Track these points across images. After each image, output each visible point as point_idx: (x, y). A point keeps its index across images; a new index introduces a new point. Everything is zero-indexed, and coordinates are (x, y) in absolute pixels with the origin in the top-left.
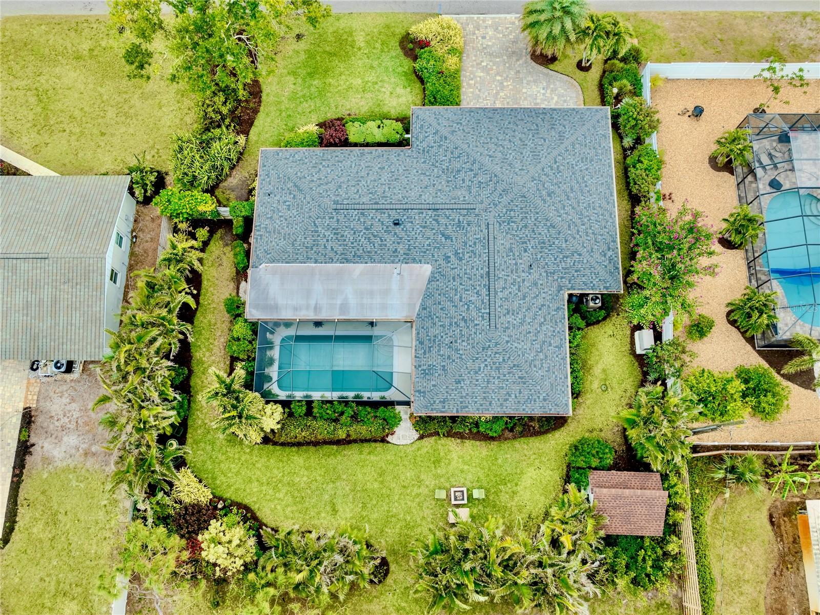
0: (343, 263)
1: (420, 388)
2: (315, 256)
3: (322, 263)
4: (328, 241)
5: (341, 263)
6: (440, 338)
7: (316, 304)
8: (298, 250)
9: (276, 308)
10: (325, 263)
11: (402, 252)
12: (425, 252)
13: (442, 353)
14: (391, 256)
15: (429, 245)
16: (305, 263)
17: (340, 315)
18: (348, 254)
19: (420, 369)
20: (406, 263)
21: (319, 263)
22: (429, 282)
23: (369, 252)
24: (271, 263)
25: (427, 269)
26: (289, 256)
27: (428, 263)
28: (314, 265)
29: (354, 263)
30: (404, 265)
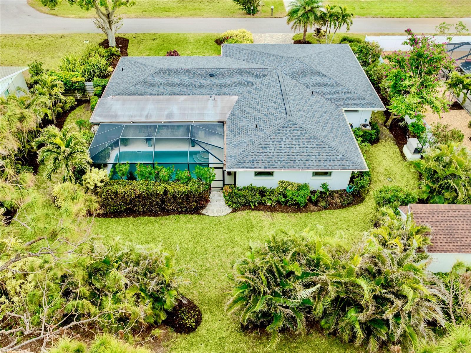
0: (172, 95)
1: (231, 154)
2: (151, 92)
3: (155, 95)
4: (161, 84)
5: (169, 95)
7: (148, 114)
8: (139, 89)
9: (116, 116)
10: (158, 95)
11: (216, 89)
12: (233, 90)
14: (207, 91)
15: (236, 86)
16: (142, 95)
17: (166, 119)
18: (176, 90)
19: (231, 144)
20: (219, 95)
21: (153, 95)
22: (236, 103)
23: (191, 89)
24: (117, 95)
25: (235, 98)
26: (131, 92)
27: (235, 95)
28: (149, 96)
29: (179, 95)
30: (217, 96)
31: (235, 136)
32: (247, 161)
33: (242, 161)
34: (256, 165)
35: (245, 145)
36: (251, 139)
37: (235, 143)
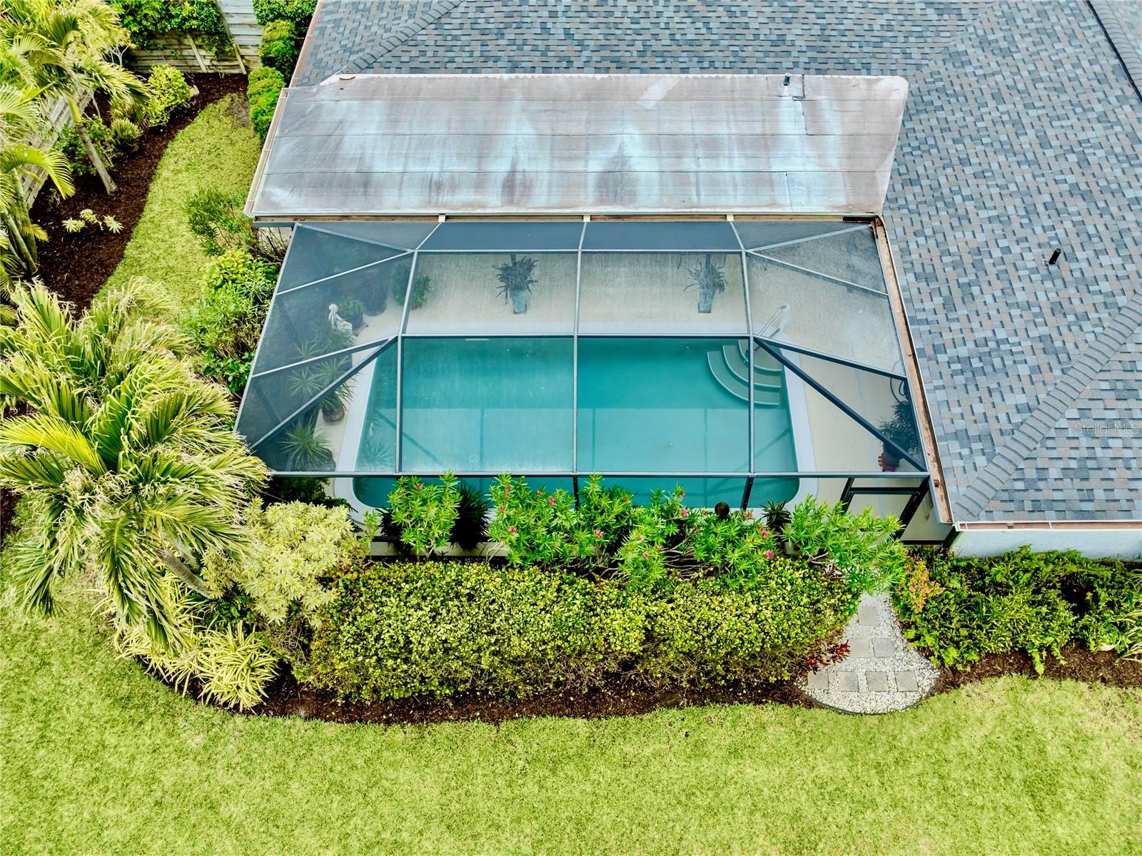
0: (607, 70)
1: (960, 424)
2: (512, 52)
3: (533, 70)
4: (553, 14)
5: (598, 70)
6: (997, 253)
7: (513, 172)
8: (455, 38)
9: (366, 182)
10: (546, 70)
11: (800, 42)
12: (877, 45)
13: (1021, 297)
14: (767, 53)
15: (889, 27)
16: (475, 70)
17: (601, 201)
18: (623, 46)
19: (942, 358)
20: (819, 71)
21: (525, 70)
22: (908, 115)
23: (691, 43)
24: (362, 70)
25: (895, 88)
26: (423, 53)
27: (893, 73)
28: (506, 76)
29: (643, 71)
30: (811, 78)
31: (949, 305)
32: (1054, 473)
33: (1031, 474)
34: (1100, 494)
35: (1024, 370)
36: (1043, 330)
37: (963, 351)
